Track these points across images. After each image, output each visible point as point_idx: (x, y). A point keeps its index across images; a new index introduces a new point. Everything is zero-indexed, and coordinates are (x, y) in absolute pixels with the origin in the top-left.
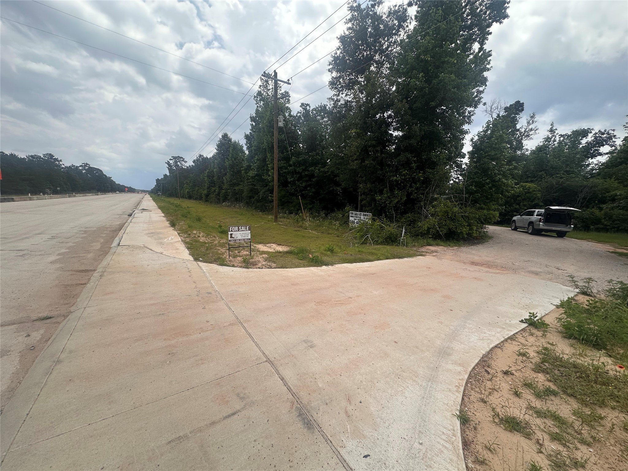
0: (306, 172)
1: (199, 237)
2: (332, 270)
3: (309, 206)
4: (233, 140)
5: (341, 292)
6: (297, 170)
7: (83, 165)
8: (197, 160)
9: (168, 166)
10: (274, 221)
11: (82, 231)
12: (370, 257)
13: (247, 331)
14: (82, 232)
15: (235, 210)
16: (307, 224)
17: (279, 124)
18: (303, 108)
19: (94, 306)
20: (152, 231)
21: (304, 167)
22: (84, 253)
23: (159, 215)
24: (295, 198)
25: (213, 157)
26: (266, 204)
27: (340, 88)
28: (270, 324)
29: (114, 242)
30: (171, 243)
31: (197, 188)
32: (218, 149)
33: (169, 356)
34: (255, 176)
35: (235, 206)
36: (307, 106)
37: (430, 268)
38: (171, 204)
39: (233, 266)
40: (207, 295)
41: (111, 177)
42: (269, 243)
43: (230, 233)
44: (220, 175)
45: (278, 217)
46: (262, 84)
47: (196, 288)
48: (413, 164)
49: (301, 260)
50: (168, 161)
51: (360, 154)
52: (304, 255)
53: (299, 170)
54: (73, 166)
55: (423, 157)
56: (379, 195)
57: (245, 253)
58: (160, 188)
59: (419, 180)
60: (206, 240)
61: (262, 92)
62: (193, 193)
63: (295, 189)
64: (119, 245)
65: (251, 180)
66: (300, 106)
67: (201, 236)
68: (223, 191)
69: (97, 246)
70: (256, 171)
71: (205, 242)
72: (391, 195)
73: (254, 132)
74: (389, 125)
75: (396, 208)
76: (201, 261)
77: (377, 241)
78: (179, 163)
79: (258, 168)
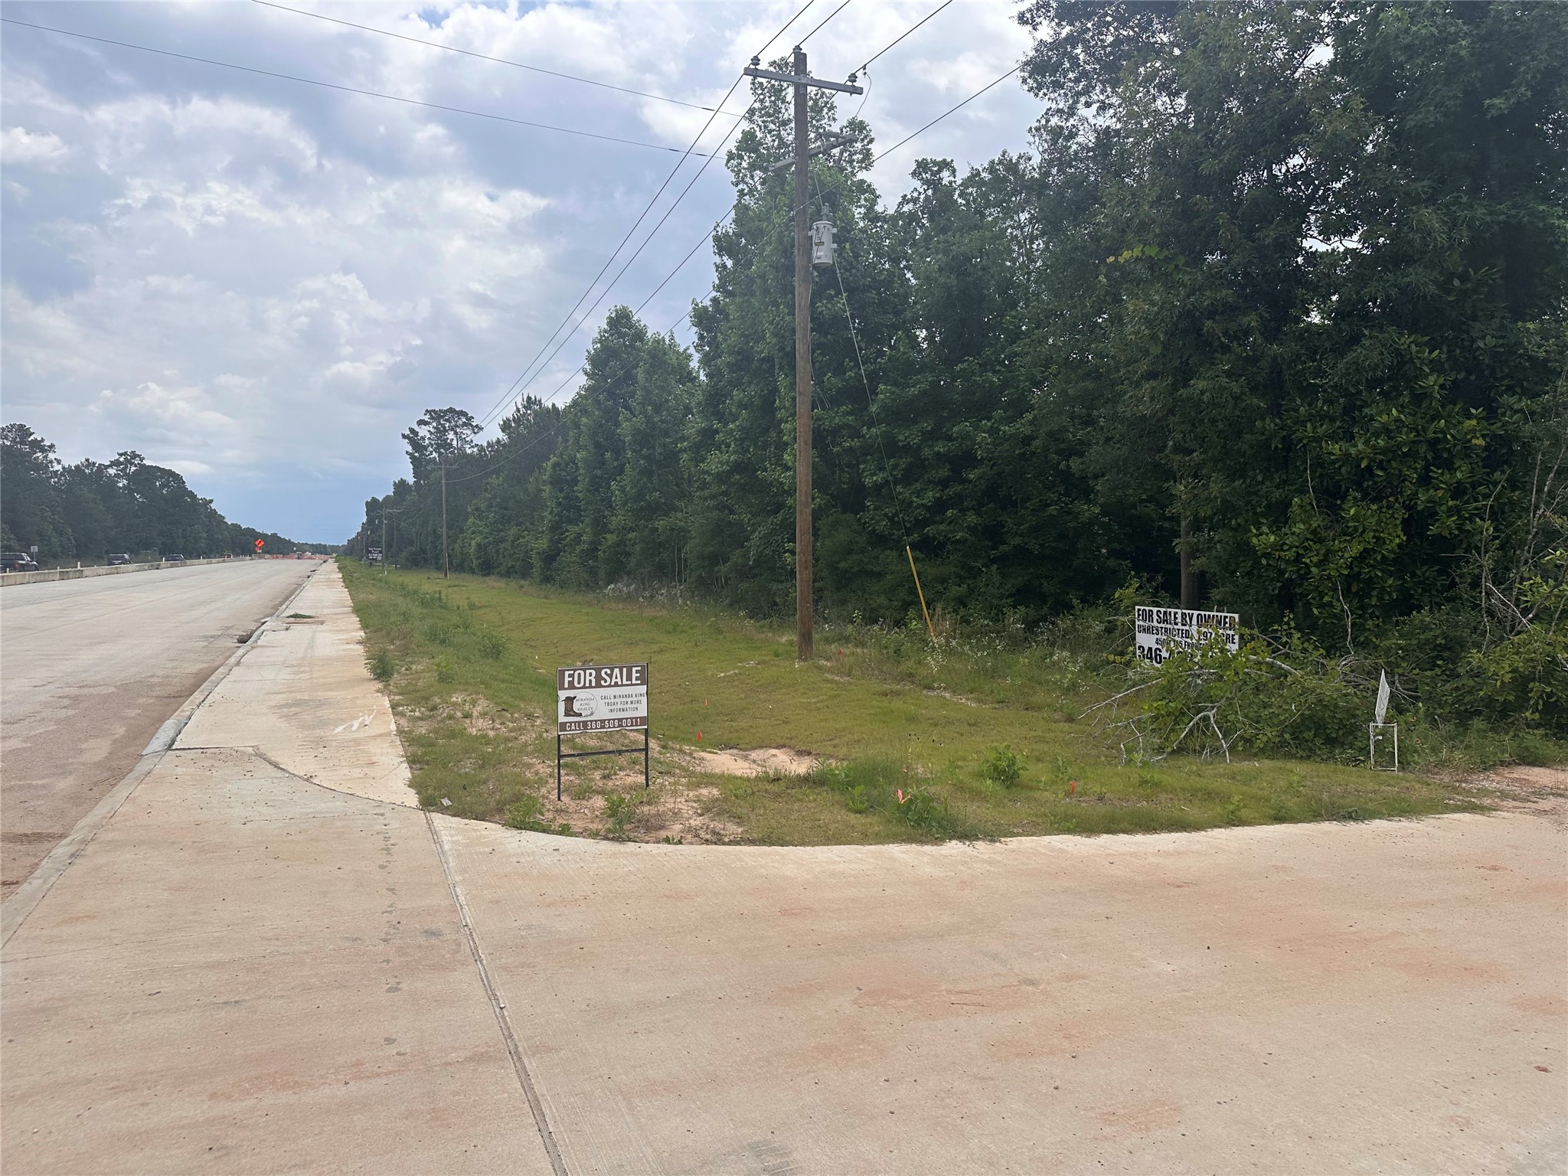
0: (940, 443)
1: (467, 716)
2: (983, 861)
3: (956, 590)
4: (649, 334)
5: (995, 957)
6: (901, 437)
7: (122, 459)
8: (517, 420)
9: (410, 449)
10: (796, 654)
11: (65, 697)
12: (1192, 812)
13: (527, 1087)
14: (66, 702)
15: (649, 612)
16: (933, 663)
17: (815, 254)
18: (926, 182)
19: (15, 960)
20: (299, 696)
21: (928, 426)
22: (47, 776)
23: (345, 636)
24: (891, 555)
25: (575, 403)
26: (775, 586)
27: (1077, 81)
28: (634, 1067)
29: (157, 735)
30: (355, 740)
31: (513, 530)
32: (594, 374)
33: (207, 1157)
34: (729, 473)
35: (652, 597)
36: (940, 171)
37: (1495, 868)
38: (405, 596)
39: (565, 831)
40: (421, 940)
41: (211, 501)
42: (761, 747)
43: (563, 695)
44: (599, 472)
45: (816, 636)
46: (757, 105)
47: (390, 912)
48: (1426, 376)
49: (860, 812)
50: (412, 430)
51: (1164, 347)
52: (875, 793)
53: (907, 436)
54: (89, 464)
55: (1481, 344)
56: (1269, 527)
57: (629, 780)
58: (380, 536)
59: (1468, 450)
60: (492, 729)
61: (759, 135)
62: (497, 551)
63: (891, 519)
64: (170, 747)
65: (715, 489)
66: (914, 174)
67: (475, 714)
68: (611, 538)
69: (98, 750)
70: (736, 452)
71: (485, 736)
72: (1326, 528)
73: (729, 294)
74: (1297, 213)
75: (1356, 585)
76: (444, 810)
77: (1249, 741)
78: (451, 435)
79: (743, 440)
